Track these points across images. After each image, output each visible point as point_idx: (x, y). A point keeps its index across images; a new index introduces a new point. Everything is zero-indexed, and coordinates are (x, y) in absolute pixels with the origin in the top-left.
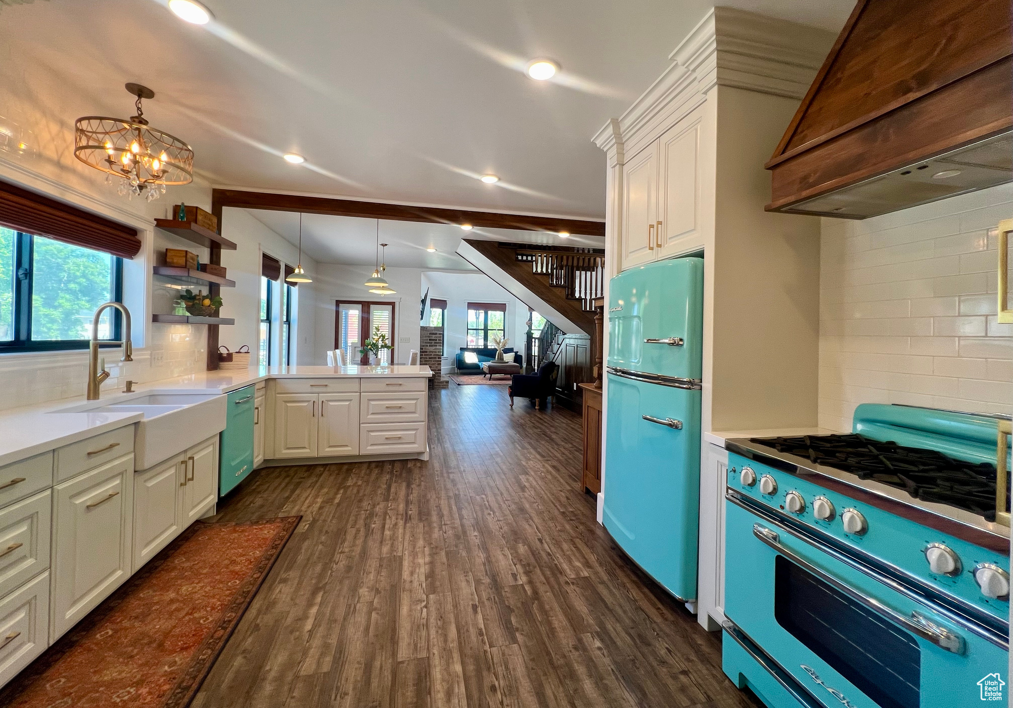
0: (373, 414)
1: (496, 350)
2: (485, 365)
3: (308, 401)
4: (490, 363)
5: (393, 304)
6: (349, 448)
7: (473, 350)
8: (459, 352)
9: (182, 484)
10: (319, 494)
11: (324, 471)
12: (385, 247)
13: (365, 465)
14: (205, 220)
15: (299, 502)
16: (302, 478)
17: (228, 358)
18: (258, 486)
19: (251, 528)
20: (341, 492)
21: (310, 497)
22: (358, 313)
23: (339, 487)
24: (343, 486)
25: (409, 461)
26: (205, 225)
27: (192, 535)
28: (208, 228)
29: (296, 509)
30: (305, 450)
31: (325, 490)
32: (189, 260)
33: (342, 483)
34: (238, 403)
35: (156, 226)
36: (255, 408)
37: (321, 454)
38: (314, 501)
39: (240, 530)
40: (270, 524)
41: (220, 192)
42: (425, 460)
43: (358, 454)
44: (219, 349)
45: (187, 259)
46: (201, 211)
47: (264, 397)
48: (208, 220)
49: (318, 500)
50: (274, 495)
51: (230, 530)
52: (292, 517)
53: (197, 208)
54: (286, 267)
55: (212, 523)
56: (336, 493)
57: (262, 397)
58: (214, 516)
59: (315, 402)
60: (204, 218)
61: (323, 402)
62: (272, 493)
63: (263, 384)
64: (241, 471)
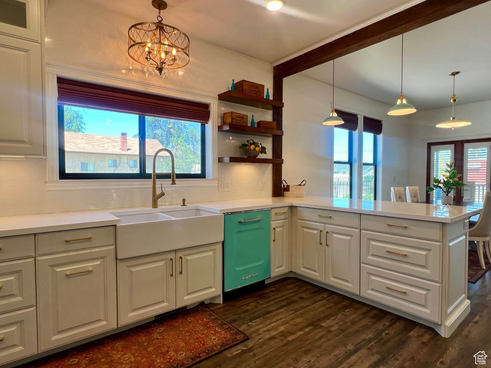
0: (373, 255)
3: (318, 230)
6: (350, 285)
9: (172, 275)
10: (291, 322)
11: (324, 298)
12: (456, 76)
13: (365, 309)
14: (252, 89)
15: (268, 322)
16: (302, 298)
17: (287, 189)
18: (270, 291)
19: (214, 328)
20: (307, 329)
21: (281, 321)
22: (451, 154)
23: (312, 324)
24: (318, 323)
25: (417, 327)
26: (252, 92)
27: (191, 314)
28: (256, 94)
29: (257, 327)
30: (316, 273)
31: (299, 320)
32: (235, 118)
33: (320, 320)
34: (243, 222)
35: (218, 100)
36: (272, 229)
37: (327, 282)
38: (277, 327)
39: (208, 326)
40: (226, 332)
41: (280, 67)
42: (443, 335)
43: (359, 295)
44: (282, 182)
45: (232, 118)
46: (247, 82)
47: (287, 220)
48: (255, 88)
49: (281, 328)
50: (266, 305)
51: (206, 322)
52: (243, 335)
53: (243, 81)
54: (366, 119)
55: (211, 309)
56: (301, 330)
57: (284, 221)
58: (220, 304)
59: (321, 231)
60: (250, 87)
61: (327, 232)
62: (267, 303)
63: (285, 210)
64: (250, 276)
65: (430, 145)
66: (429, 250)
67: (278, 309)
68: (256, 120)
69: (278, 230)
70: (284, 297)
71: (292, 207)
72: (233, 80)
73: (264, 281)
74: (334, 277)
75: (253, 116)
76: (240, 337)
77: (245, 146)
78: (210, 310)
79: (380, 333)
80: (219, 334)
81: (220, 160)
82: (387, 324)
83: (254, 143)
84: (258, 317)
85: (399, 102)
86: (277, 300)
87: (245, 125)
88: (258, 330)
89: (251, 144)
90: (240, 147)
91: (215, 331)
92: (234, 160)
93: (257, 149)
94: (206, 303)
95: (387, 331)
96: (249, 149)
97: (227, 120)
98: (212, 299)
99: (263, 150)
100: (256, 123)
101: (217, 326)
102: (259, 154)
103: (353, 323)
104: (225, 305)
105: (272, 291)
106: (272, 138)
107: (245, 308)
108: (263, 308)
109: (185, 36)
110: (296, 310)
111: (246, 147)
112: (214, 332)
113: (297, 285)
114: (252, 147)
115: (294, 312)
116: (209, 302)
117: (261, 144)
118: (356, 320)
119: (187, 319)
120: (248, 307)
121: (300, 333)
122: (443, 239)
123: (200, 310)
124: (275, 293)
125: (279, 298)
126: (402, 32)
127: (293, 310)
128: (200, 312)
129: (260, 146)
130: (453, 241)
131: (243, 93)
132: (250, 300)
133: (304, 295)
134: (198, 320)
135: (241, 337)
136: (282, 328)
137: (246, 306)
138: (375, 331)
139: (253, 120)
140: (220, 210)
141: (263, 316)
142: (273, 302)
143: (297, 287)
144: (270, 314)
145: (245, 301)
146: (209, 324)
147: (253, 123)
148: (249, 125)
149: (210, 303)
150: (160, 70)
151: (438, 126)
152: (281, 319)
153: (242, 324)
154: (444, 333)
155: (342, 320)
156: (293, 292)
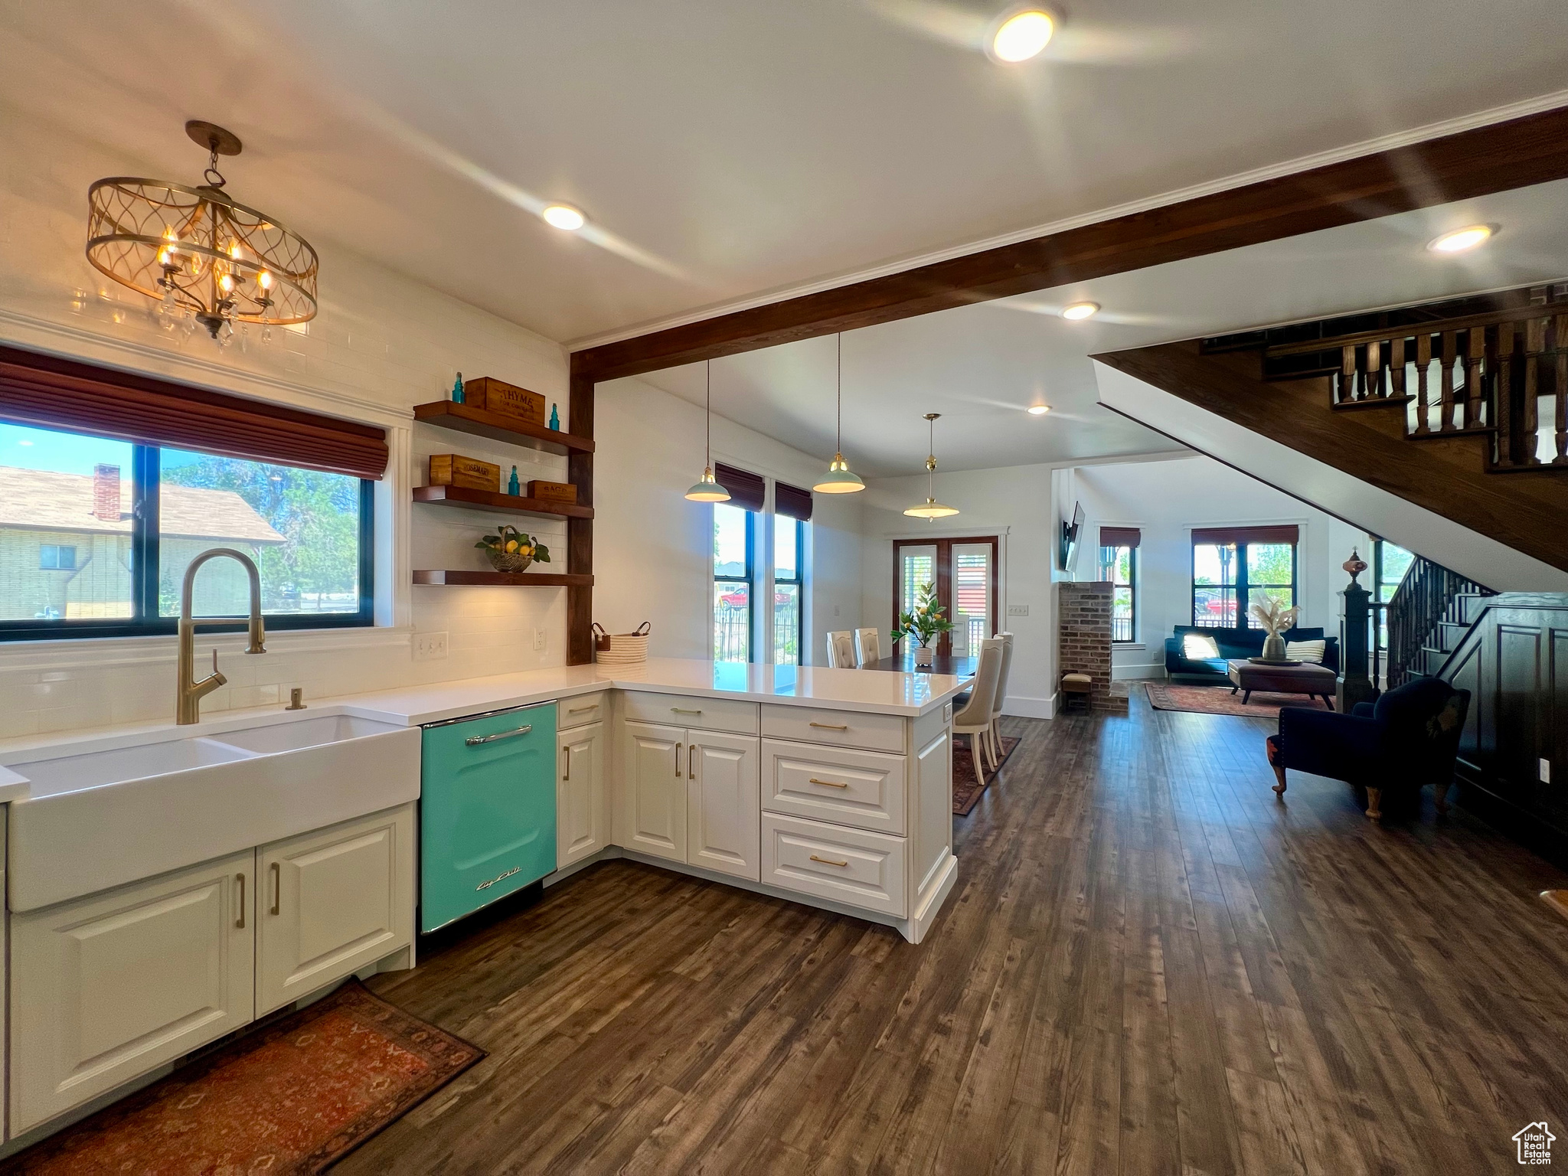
0: (785, 791)
1: (1260, 635)
2: (1232, 667)
3: (671, 743)
4: (1246, 663)
5: (993, 540)
6: (741, 862)
7: (1206, 632)
8: (1170, 634)
9: (240, 924)
10: (603, 982)
11: (685, 902)
12: (934, 421)
13: (771, 911)
14: (511, 401)
15: (542, 994)
16: (632, 911)
17: (604, 644)
18: (555, 907)
19: (383, 1049)
20: (641, 992)
21: (576, 984)
22: (932, 564)
23: (652, 976)
24: (667, 970)
25: (868, 932)
26: (512, 409)
27: (309, 1021)
28: (522, 415)
29: (512, 1017)
30: (668, 844)
31: (624, 970)
32: (463, 471)
33: (673, 959)
34: (479, 742)
35: (415, 419)
36: (562, 749)
37: (693, 861)
38: (564, 1004)
39: (364, 1047)
40: (418, 1051)
41: (587, 356)
42: (911, 941)
43: (758, 881)
44: (591, 627)
45: (454, 469)
46: (497, 384)
47: (600, 724)
48: (519, 400)
49: (574, 1005)
50: (540, 947)
51: (359, 1035)
52: (470, 1049)
53: (486, 379)
54: (780, 487)
55: (376, 993)
56: (624, 997)
57: (594, 726)
58: (408, 971)
59: (678, 745)
60: (507, 396)
61: (692, 748)
62: (543, 940)
63: (596, 700)
64: (499, 879)
65: (898, 544)
66: (885, 773)
67: (572, 952)
68: (523, 479)
69: (576, 751)
70: (589, 917)
71: (612, 693)
72: (459, 375)
73: (540, 883)
74: (709, 848)
75: (514, 467)
76: (457, 1059)
77: (491, 543)
78: (374, 995)
79: (797, 965)
80: (396, 1063)
81: (419, 578)
82: (812, 937)
83: (516, 536)
84: (514, 988)
85: (834, 467)
86: (571, 929)
87: (490, 489)
88: (514, 1023)
89: (509, 537)
90: (479, 545)
91: (383, 1059)
92: (455, 578)
93: (525, 550)
94: (362, 978)
95: (811, 956)
96: (502, 550)
97: (440, 475)
98: (381, 962)
99: (542, 554)
100: (523, 484)
101: (390, 1041)
102: (530, 562)
103: (745, 950)
104: (422, 971)
105: (561, 906)
106: (566, 522)
107: (483, 967)
108: (533, 957)
109: (301, 243)
110: (616, 947)
111: (495, 545)
112: (380, 1063)
113: (624, 879)
114: (512, 546)
115: (611, 951)
116: (374, 972)
117: (534, 539)
118: (750, 941)
119: (292, 1044)
120: (491, 962)
121: (621, 1006)
122: (909, 749)
123: (341, 1004)
124: (568, 910)
125: (576, 921)
126: (838, 329)
127: (610, 948)
128: (341, 1008)
129: (534, 544)
130: (926, 749)
131: (485, 409)
132: (497, 943)
133: (640, 902)
134: (332, 1036)
135: (462, 1057)
136: (577, 1004)
137: (486, 962)
138: (789, 960)
139: (514, 477)
140: (409, 717)
141: (528, 980)
142: (561, 935)
143: (624, 884)
144: (550, 972)
145: (484, 946)
146: (368, 1042)
147: (516, 485)
148: (504, 489)
149: (377, 975)
150: (214, 324)
151: (906, 513)
152: (577, 979)
153: (470, 1016)
154: (914, 935)
155: (722, 950)
156: (613, 899)
